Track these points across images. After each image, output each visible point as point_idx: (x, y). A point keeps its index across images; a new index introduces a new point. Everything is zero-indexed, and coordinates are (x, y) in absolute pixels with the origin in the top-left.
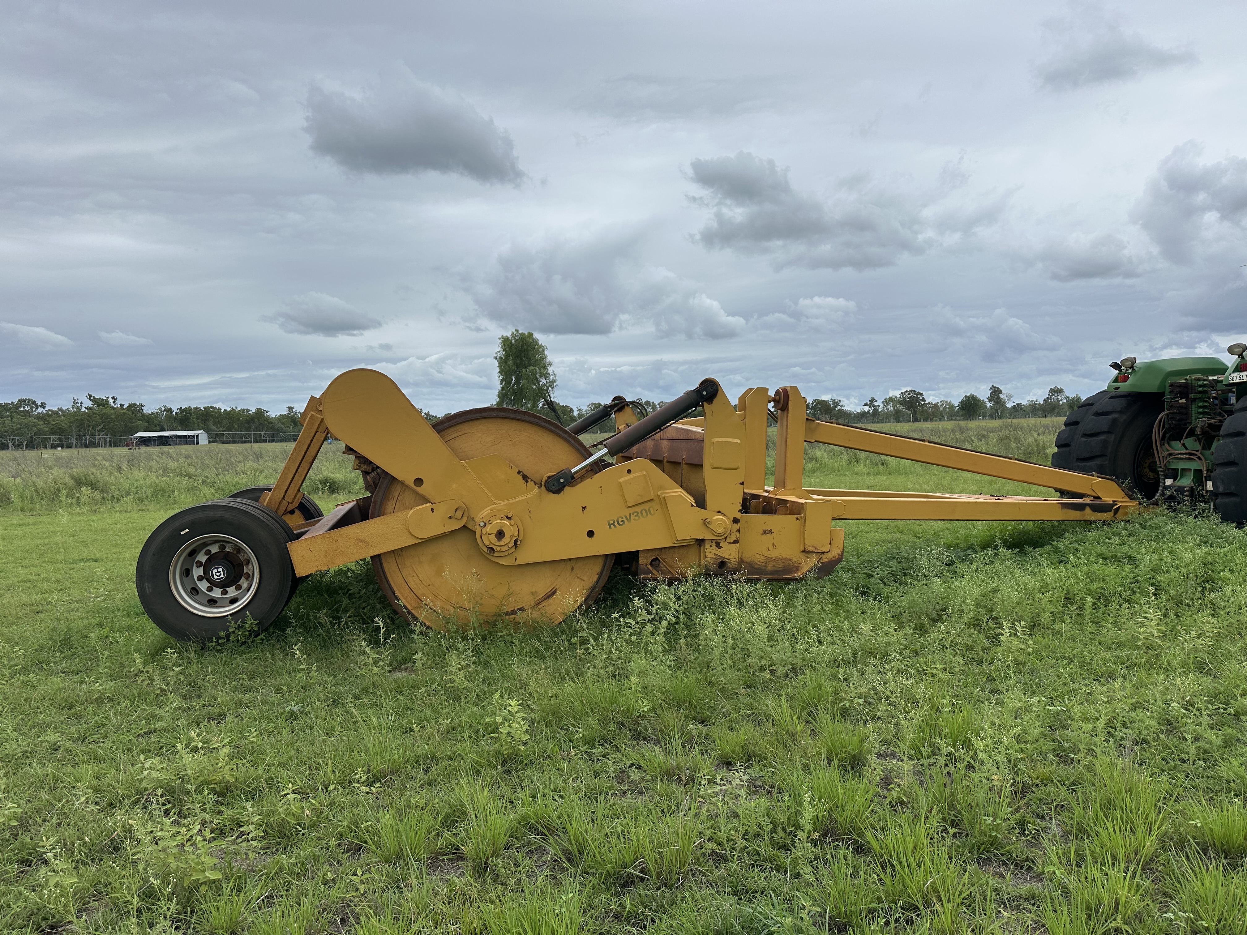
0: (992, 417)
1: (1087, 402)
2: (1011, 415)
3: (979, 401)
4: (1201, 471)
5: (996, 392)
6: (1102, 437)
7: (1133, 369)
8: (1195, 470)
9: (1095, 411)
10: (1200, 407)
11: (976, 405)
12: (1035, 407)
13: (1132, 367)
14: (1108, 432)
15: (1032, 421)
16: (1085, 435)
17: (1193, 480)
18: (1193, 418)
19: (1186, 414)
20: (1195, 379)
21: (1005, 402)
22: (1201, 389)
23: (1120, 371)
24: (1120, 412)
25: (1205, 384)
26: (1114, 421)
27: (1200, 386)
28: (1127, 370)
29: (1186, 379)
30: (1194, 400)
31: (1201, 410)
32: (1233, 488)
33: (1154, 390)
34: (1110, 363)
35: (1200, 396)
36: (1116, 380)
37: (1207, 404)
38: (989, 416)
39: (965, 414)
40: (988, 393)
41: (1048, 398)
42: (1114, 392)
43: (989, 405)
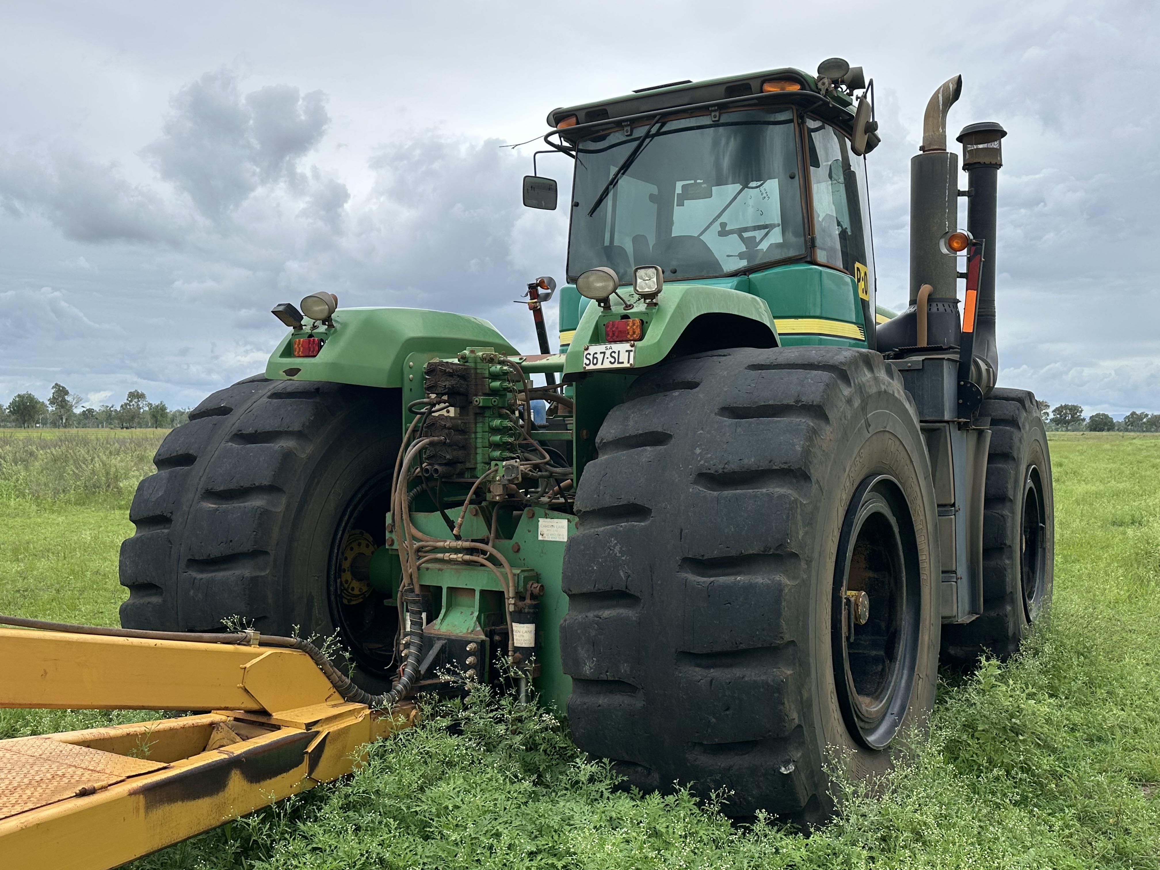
0: (55, 424)
1: (212, 405)
2: (79, 423)
3: (37, 402)
4: (500, 595)
5: (61, 392)
6: (257, 502)
7: (331, 326)
8: (482, 592)
9: (234, 430)
10: (495, 431)
11: (34, 407)
12: (110, 415)
13: (327, 320)
14: (272, 489)
15: (103, 433)
16: (210, 494)
17: (479, 618)
18: (479, 458)
19: (464, 447)
20: (483, 359)
21: (71, 406)
22: (496, 384)
23: (299, 327)
24: (299, 435)
25: (506, 373)
26: (287, 456)
27: (495, 377)
28: (314, 327)
29: (464, 358)
30: (481, 411)
31: (497, 438)
32: (625, 668)
33: (380, 381)
34: (273, 307)
35: (494, 400)
36: (288, 351)
37: (508, 424)
38: (51, 423)
39: (17, 420)
40: (50, 393)
41: (126, 404)
42: (283, 384)
43: (50, 409)
